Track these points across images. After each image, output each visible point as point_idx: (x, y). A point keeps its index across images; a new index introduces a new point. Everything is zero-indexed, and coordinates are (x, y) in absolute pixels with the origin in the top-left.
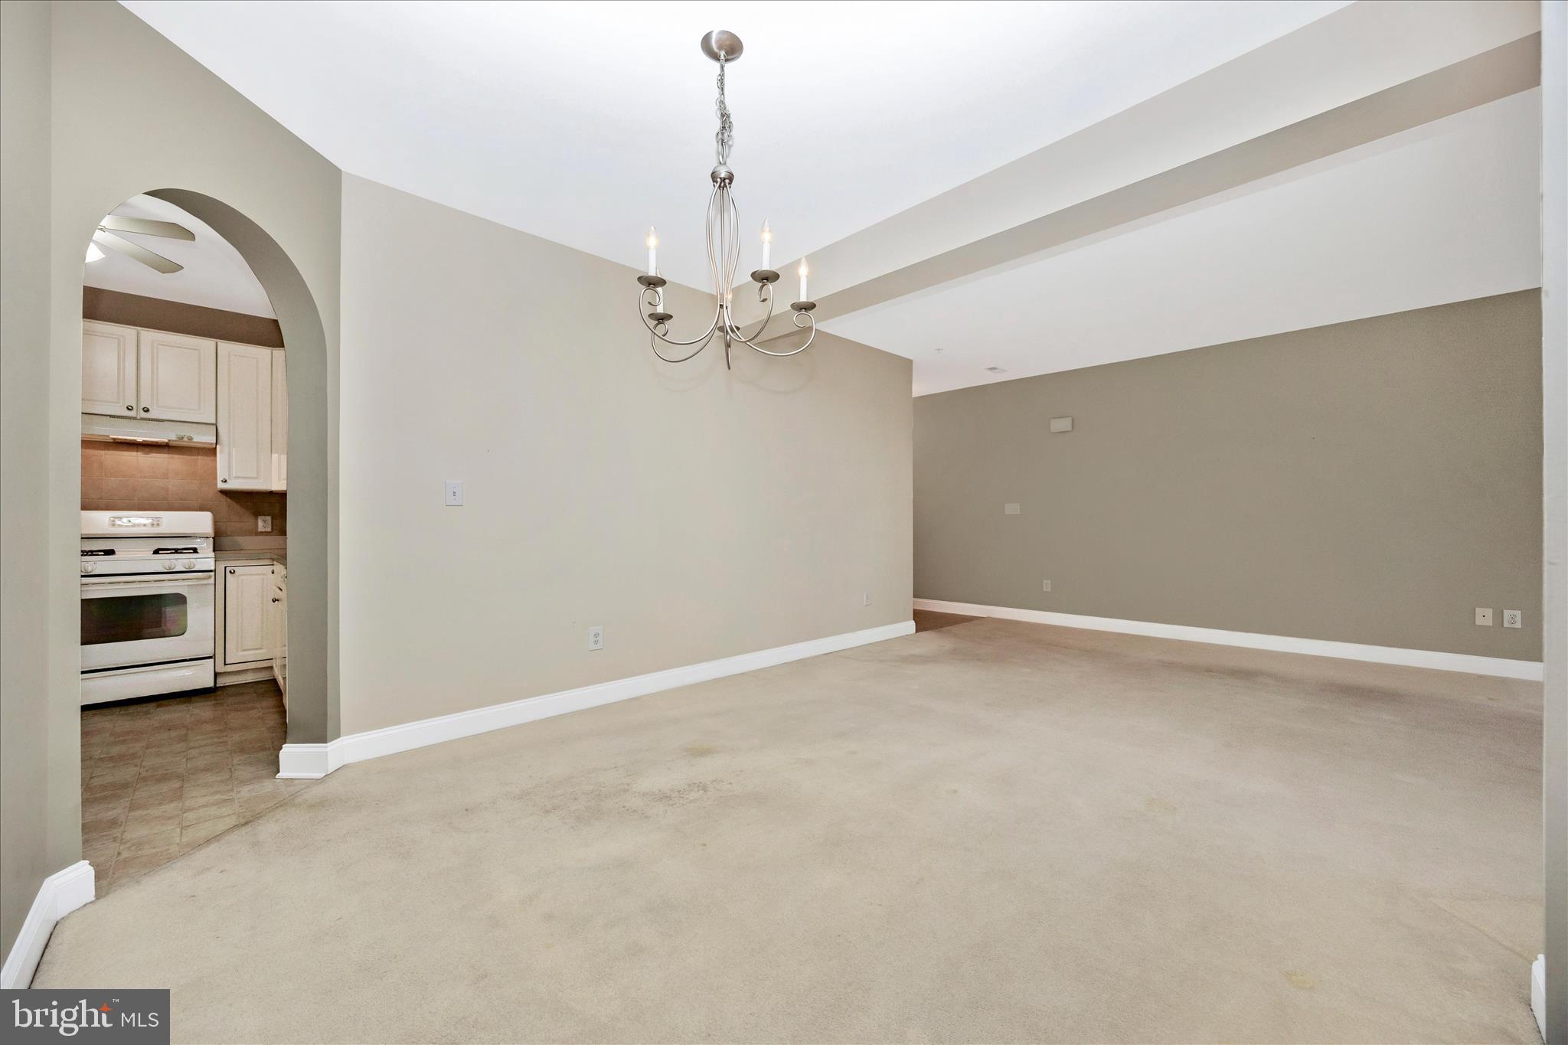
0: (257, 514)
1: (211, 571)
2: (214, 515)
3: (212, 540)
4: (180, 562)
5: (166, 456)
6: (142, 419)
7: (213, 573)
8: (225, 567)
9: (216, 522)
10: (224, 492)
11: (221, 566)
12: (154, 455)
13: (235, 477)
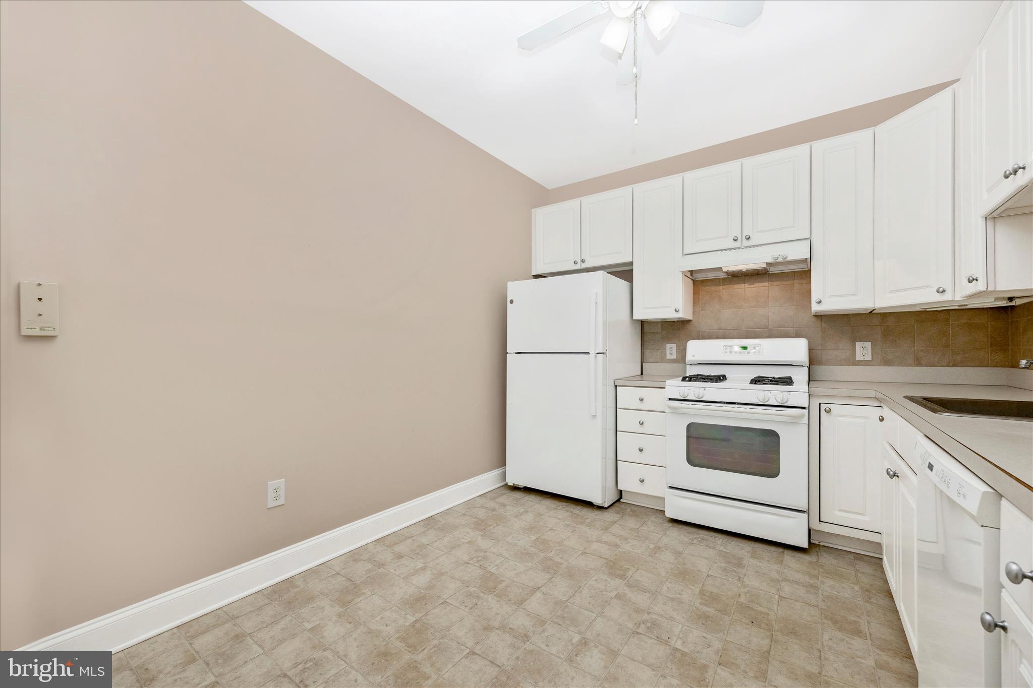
0: (854, 339)
1: (804, 408)
2: (809, 342)
3: (806, 369)
4: (774, 394)
5: (766, 284)
6: (746, 247)
7: (806, 411)
8: (820, 404)
9: (810, 350)
10: (819, 317)
11: (815, 403)
12: (757, 285)
13: (831, 296)
